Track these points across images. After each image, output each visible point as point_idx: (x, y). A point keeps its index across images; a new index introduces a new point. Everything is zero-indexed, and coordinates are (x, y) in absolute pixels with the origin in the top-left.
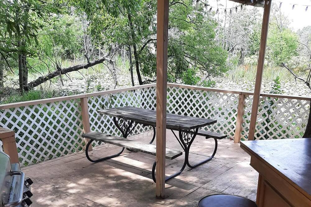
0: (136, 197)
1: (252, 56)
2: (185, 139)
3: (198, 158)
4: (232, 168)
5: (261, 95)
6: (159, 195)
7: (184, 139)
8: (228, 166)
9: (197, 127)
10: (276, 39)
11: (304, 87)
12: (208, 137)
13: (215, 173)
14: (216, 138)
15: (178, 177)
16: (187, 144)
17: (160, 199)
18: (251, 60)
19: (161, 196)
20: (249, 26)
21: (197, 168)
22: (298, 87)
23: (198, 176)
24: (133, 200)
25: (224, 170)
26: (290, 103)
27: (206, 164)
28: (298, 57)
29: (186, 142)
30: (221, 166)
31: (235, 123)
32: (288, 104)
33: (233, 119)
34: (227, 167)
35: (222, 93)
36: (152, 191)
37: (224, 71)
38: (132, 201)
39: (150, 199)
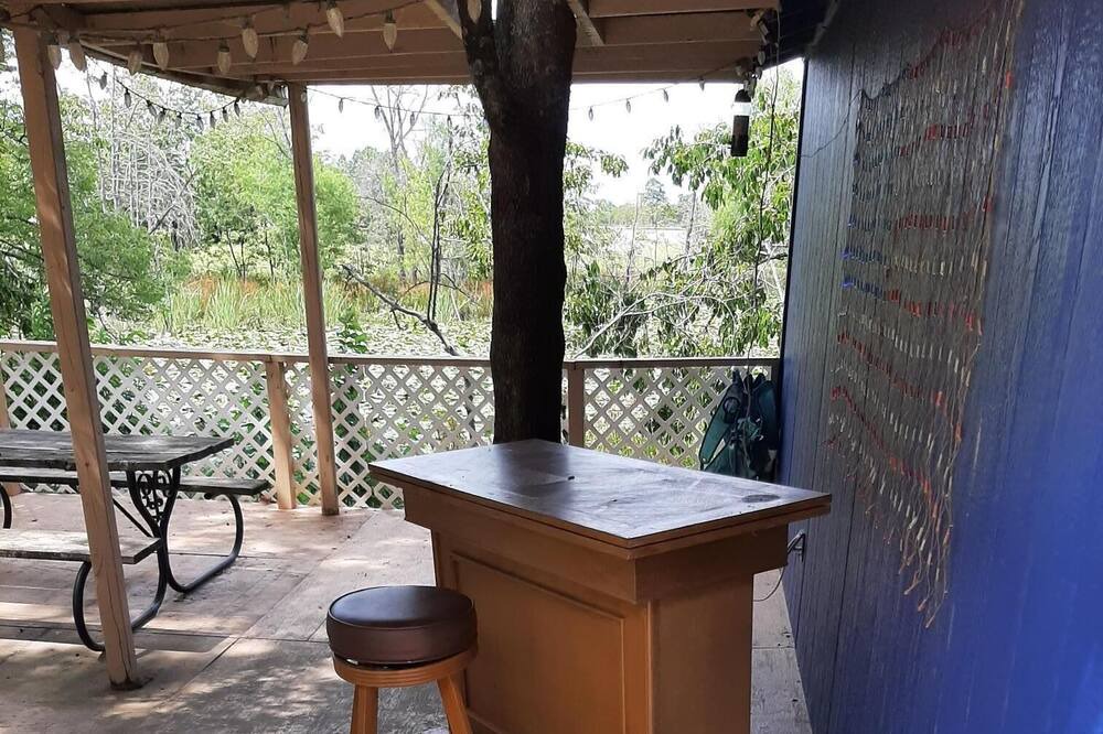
0: (41, 700)
1: (213, 249)
2: (149, 504)
3: (188, 565)
4: (306, 575)
5: (331, 360)
6: (120, 679)
7: (144, 502)
8: (293, 571)
9: (176, 464)
10: (283, 190)
11: (403, 339)
12: (211, 492)
13: (263, 597)
14: (232, 494)
15: (151, 624)
16: (157, 517)
17: (129, 690)
18: (210, 259)
19: (128, 678)
20: (180, 146)
21: (202, 591)
22: (387, 343)
23: (216, 611)
24: (37, 709)
25: (284, 583)
26: (381, 392)
27: (223, 576)
28: (363, 246)
29: (153, 513)
30: (273, 575)
31: (270, 451)
32: (375, 395)
33: (262, 439)
34: (292, 576)
35: (206, 363)
36: (91, 675)
37: (154, 298)
38: (36, 713)
39: (96, 696)
